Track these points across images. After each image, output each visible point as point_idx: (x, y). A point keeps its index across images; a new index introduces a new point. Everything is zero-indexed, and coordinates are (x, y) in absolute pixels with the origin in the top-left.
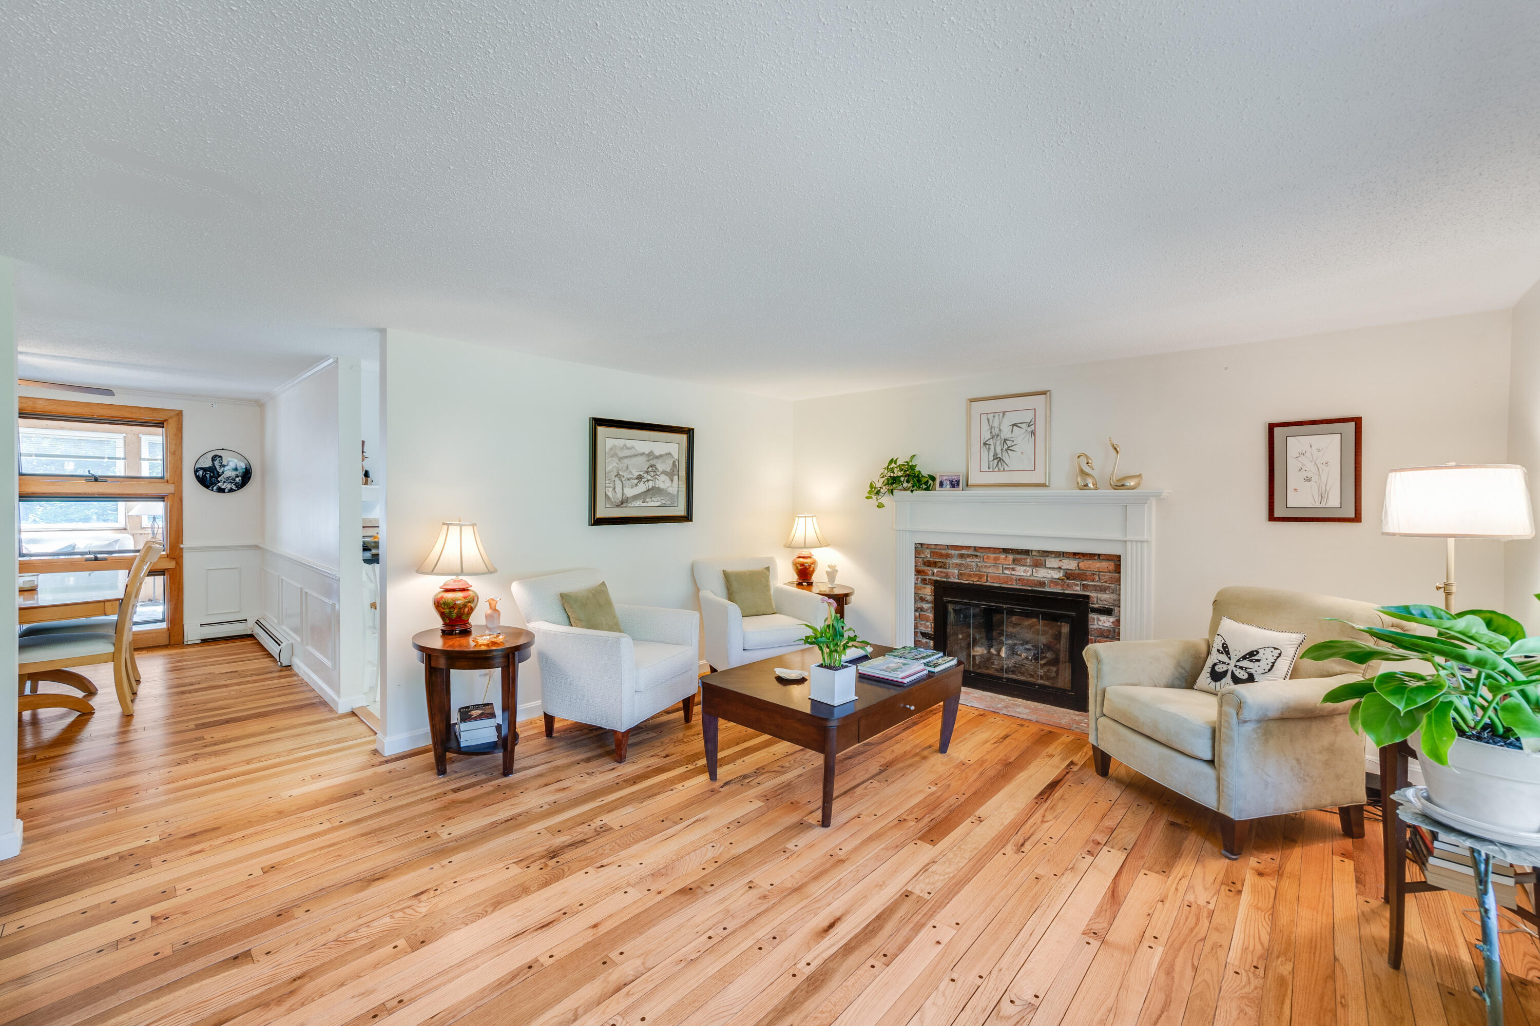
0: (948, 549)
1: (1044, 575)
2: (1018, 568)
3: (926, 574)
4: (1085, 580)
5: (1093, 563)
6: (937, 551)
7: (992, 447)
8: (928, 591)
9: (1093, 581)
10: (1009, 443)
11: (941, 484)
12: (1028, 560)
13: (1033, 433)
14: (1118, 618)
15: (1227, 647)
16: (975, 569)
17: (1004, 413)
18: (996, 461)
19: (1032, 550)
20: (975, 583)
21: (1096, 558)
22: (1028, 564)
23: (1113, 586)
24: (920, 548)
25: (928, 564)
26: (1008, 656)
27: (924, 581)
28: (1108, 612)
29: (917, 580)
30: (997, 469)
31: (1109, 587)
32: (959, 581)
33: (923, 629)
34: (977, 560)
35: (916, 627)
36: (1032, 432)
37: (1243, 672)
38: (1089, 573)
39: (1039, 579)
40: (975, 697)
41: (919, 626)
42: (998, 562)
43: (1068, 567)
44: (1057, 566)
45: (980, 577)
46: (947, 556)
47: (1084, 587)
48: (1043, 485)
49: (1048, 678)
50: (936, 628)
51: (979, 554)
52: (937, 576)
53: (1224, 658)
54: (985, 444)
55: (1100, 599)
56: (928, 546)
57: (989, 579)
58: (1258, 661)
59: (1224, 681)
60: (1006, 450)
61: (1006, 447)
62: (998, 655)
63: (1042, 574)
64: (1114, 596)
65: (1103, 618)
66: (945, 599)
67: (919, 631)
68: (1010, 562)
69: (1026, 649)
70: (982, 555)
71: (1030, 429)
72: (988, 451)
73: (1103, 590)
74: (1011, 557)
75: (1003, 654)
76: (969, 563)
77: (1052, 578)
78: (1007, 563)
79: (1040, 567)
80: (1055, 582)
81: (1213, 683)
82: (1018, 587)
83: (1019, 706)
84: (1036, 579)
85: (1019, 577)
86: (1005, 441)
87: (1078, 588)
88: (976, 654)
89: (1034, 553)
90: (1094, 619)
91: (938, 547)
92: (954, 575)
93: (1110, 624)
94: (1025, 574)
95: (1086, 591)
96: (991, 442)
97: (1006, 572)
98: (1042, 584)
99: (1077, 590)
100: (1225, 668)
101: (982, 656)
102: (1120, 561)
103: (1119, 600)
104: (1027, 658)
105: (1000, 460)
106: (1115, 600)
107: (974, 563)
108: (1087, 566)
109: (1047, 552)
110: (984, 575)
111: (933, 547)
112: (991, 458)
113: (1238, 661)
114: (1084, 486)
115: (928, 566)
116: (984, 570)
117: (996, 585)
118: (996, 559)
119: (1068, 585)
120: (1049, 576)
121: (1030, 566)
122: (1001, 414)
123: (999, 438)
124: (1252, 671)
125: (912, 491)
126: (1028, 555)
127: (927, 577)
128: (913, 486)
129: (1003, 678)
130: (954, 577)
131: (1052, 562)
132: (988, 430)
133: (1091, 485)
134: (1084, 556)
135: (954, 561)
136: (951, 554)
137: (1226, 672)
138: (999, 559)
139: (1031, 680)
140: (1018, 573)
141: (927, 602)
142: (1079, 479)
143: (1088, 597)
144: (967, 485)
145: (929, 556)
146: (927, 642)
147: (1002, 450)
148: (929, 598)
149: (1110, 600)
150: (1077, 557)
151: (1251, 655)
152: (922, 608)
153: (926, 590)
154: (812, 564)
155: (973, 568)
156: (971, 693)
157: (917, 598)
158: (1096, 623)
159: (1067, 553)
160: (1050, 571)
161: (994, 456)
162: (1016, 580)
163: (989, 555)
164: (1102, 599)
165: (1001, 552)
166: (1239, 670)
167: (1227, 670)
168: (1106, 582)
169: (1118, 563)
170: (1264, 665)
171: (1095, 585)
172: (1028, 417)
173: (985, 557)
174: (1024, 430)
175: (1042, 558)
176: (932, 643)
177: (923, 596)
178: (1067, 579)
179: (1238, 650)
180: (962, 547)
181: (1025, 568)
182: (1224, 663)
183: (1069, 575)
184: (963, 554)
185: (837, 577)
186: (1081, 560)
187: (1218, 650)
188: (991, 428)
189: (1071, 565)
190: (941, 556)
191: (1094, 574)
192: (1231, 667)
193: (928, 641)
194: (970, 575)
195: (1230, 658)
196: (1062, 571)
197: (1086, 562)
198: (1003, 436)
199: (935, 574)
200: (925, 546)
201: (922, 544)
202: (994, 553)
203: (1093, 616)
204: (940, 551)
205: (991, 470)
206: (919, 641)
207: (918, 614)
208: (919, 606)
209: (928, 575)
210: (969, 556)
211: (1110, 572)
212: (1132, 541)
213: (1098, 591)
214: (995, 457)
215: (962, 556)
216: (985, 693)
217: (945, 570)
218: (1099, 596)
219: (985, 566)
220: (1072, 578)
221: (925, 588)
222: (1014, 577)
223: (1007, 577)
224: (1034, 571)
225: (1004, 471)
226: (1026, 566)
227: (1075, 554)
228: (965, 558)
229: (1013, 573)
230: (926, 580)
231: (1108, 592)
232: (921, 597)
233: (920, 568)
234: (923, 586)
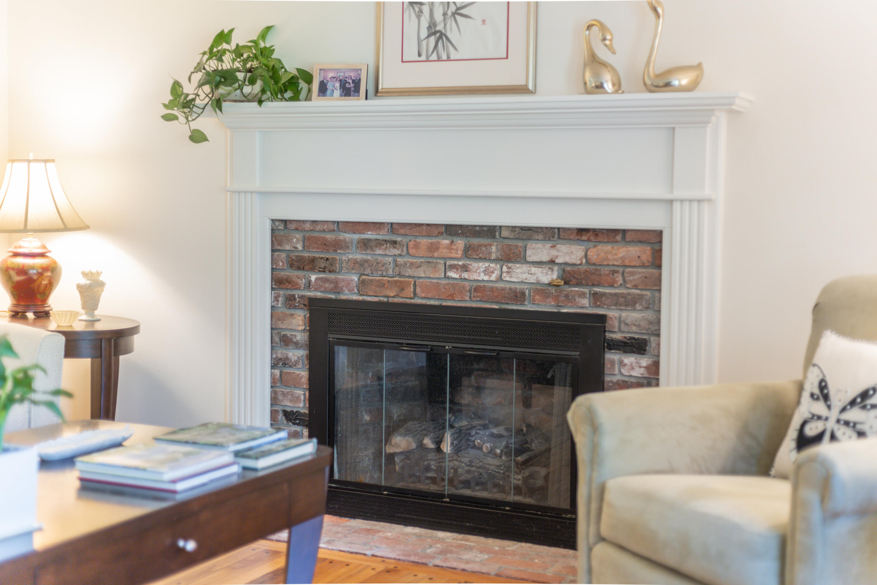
0: (339, 230)
1: (523, 277)
2: (474, 265)
4: (599, 285)
5: (613, 248)
6: (316, 234)
7: (425, 9)
8: (298, 322)
9: (612, 286)
11: (323, 89)
12: (494, 249)
14: (655, 359)
15: (826, 386)
16: (390, 272)
18: (432, 40)
19: (501, 227)
20: (391, 300)
21: (619, 238)
22: (494, 256)
23: (648, 293)
24: (281, 231)
25: (298, 263)
26: (457, 450)
27: (290, 300)
28: (637, 346)
29: (276, 299)
30: (434, 57)
31: (641, 297)
32: (361, 298)
33: (289, 405)
34: (396, 252)
35: (274, 401)
37: (849, 432)
38: (605, 270)
39: (513, 286)
40: (387, 538)
41: (280, 397)
42: (436, 255)
43: (567, 259)
44: (545, 258)
45: (402, 287)
46: (338, 245)
47: (596, 297)
48: (522, 90)
49: (532, 491)
50: (313, 400)
51: (399, 239)
52: (316, 290)
53: (820, 407)
55: (624, 321)
56: (299, 225)
57: (418, 290)
60: (454, 14)
62: (439, 450)
63: (519, 275)
64: (649, 315)
65: (629, 359)
66: (331, 337)
67: (279, 408)
68: (460, 253)
69: (492, 435)
70: (405, 240)
72: (419, 17)
73: (630, 302)
74: (460, 243)
75: (447, 447)
76: (380, 258)
77: (538, 283)
78: (453, 255)
79: (516, 262)
80: (543, 290)
82: (474, 305)
83: (471, 549)
84: (508, 286)
85: (476, 284)
87: (585, 302)
88: (397, 451)
89: (505, 233)
90: (613, 363)
91: (318, 228)
92: (349, 286)
93: (642, 371)
94: (486, 278)
95: (598, 306)
97: (452, 274)
98: (519, 296)
99: (584, 305)
100: (822, 426)
101: (407, 454)
102: (661, 242)
103: (659, 322)
104: (491, 451)
105: (440, 37)
106: (651, 323)
107: (390, 259)
108: (602, 254)
109: (530, 229)
110: (408, 283)
111: (308, 226)
112: (424, 33)
113: (844, 410)
114: (597, 87)
115: (299, 268)
116: (410, 272)
117: (432, 302)
118: (434, 248)
119: (567, 296)
120: (532, 280)
121: (497, 260)
124: (865, 427)
125: (260, 102)
126: (494, 237)
127: (297, 293)
128: (263, 91)
129: (443, 496)
130: (351, 291)
131: (538, 250)
133: (609, 86)
134: (597, 235)
135: (350, 256)
136: (344, 241)
137: (823, 435)
138: (437, 249)
139: (499, 496)
140: (475, 276)
141: (297, 345)
142: (588, 76)
143: (603, 318)
144: (377, 91)
145: (300, 247)
146: (296, 433)
147: (445, 14)
148: (301, 337)
149: (642, 323)
150: (584, 238)
151: (864, 398)
152: (287, 358)
153: (294, 321)
154: (46, 269)
155: (387, 270)
156: (379, 531)
157: (277, 339)
158: (617, 372)
159: (565, 230)
160: (534, 270)
161: (429, 28)
162: (470, 291)
163: (418, 240)
164: (628, 321)
165: (441, 234)
166: (843, 429)
167: (827, 431)
168: (635, 287)
169: (657, 247)
171: (616, 295)
173: (411, 244)
175: (520, 244)
176: (306, 432)
177: (289, 333)
178: (565, 283)
180: (367, 226)
181: (487, 264)
182: (820, 417)
183: (570, 276)
184: (369, 240)
185: (101, 300)
186: (591, 244)
187: (812, 395)
189: (572, 253)
190: (326, 245)
191: (614, 272)
192: (831, 425)
193: (298, 429)
194: (381, 285)
195: (830, 407)
196: (556, 268)
197: (600, 247)
200: (293, 226)
201: (285, 222)
202: (429, 236)
203: (611, 356)
204: (322, 235)
205: (423, 58)
207: (277, 372)
208: (280, 356)
209: (298, 289)
210: (379, 243)
211: (643, 266)
212: (682, 201)
213: (620, 305)
214: (432, 30)
215: (365, 244)
216: (409, 529)
217: (332, 276)
218: (624, 314)
219: (412, 264)
220: (574, 281)
221: (292, 315)
222: (466, 284)
223: (452, 285)
224: (505, 269)
225: (449, 59)
226: (490, 260)
227: (581, 231)
228: (372, 249)
229: (465, 275)
230: (295, 299)
231: (638, 307)
232: (285, 336)
233: (283, 273)
234: (289, 312)
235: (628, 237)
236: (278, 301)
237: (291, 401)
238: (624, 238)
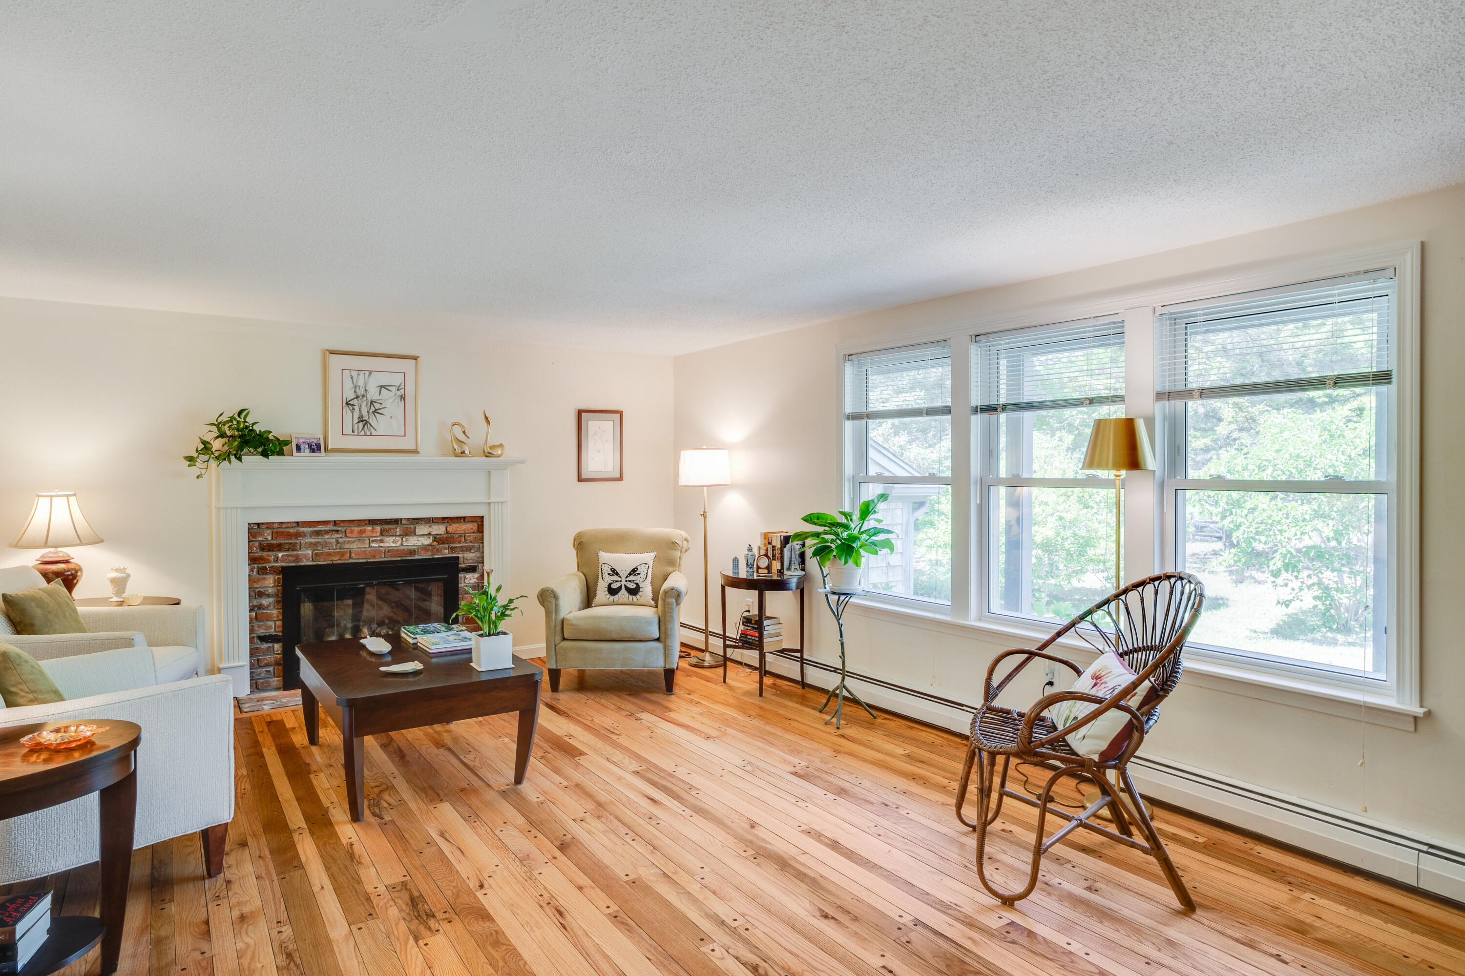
0: (298, 526)
1: (414, 543)
2: (387, 539)
3: (269, 561)
4: (453, 543)
5: (459, 525)
6: (282, 530)
7: (357, 408)
8: (270, 583)
9: (459, 543)
10: (377, 406)
11: (298, 448)
12: (398, 530)
13: (403, 398)
14: (482, 573)
15: (615, 570)
16: (335, 547)
17: (370, 372)
18: (361, 424)
19: (401, 518)
20: (334, 562)
21: (462, 520)
22: (398, 534)
23: (478, 544)
24: (255, 530)
25: (270, 547)
27: (263, 570)
28: (472, 569)
29: (252, 570)
30: (362, 433)
31: (474, 546)
32: (315, 563)
33: (262, 632)
34: (339, 536)
35: (252, 631)
36: (401, 396)
37: (632, 584)
38: (456, 536)
39: (409, 548)
41: (256, 628)
42: (364, 535)
43: (437, 532)
44: (426, 532)
45: (342, 554)
46: (298, 535)
47: (452, 549)
48: (415, 452)
50: (285, 625)
51: (339, 529)
52: (282, 562)
53: (616, 578)
54: (347, 404)
55: (466, 558)
56: (269, 525)
57: (353, 555)
58: (639, 574)
59: (620, 594)
60: (373, 412)
61: (373, 409)
63: (413, 542)
64: (478, 554)
65: (469, 575)
66: (298, 587)
67: (255, 635)
68: (378, 534)
70: (344, 529)
71: (399, 393)
72: (352, 412)
73: (469, 549)
74: (378, 528)
76: (327, 540)
77: (423, 545)
78: (374, 535)
79: (411, 535)
80: (425, 548)
81: (612, 597)
84: (406, 548)
85: (388, 548)
86: (372, 402)
87: (447, 551)
89: (403, 522)
90: (462, 578)
91: (285, 526)
92: (306, 557)
93: (475, 580)
94: (394, 545)
95: (454, 553)
96: (355, 402)
97: (374, 544)
98: (412, 552)
99: (446, 553)
100: (619, 584)
102: (483, 520)
103: (483, 556)
106: (479, 557)
107: (334, 540)
108: (454, 528)
109: (417, 519)
110: (347, 552)
111: (277, 525)
112: (356, 420)
113: (627, 577)
114: (462, 453)
115: (269, 550)
116: (347, 546)
118: (362, 532)
119: (438, 550)
120: (420, 543)
122: (367, 373)
123: (365, 398)
124: (637, 582)
126: (397, 524)
127: (269, 565)
130: (308, 560)
131: (422, 529)
132: (351, 389)
133: (467, 452)
134: (452, 520)
135: (307, 541)
136: (302, 532)
137: (620, 587)
138: (365, 532)
140: (387, 545)
141: (268, 596)
143: (458, 558)
144: (330, 449)
145: (269, 538)
146: (269, 647)
147: (368, 412)
148: (272, 590)
149: (475, 558)
150: (445, 521)
151: (634, 571)
152: (261, 604)
153: (267, 582)
155: (332, 546)
157: (253, 594)
158: (464, 581)
159: (436, 518)
160: (420, 539)
161: (359, 418)
162: (384, 552)
163: (353, 528)
164: (469, 558)
165: (366, 524)
166: (629, 583)
167: (621, 586)
168: (471, 542)
169: (481, 523)
170: (643, 575)
171: (462, 547)
172: (398, 380)
173: (348, 531)
174: (393, 394)
175: (412, 526)
176: (278, 646)
177: (262, 590)
178: (437, 543)
179: (624, 571)
180: (319, 523)
181: (394, 538)
182: (617, 581)
183: (438, 539)
184: (320, 531)
186: (448, 524)
187: (609, 574)
188: (355, 387)
189: (439, 530)
190: (289, 535)
191: (460, 536)
192: (623, 583)
193: (271, 645)
194: (329, 554)
195: (620, 577)
196: (431, 537)
197: (454, 525)
198: (370, 397)
199: (281, 558)
200: (265, 526)
201: (258, 524)
202: (359, 526)
204: (287, 530)
206: (257, 648)
207: (254, 614)
208: (255, 604)
209: (269, 562)
210: (327, 532)
211: (475, 532)
212: (495, 502)
213: (464, 551)
214: (361, 420)
215: (318, 533)
217: (295, 553)
218: (465, 555)
219: (349, 541)
220: (441, 542)
221: (264, 578)
222: (383, 549)
223: (375, 550)
224: (404, 539)
225: (371, 435)
226: (396, 536)
227: (444, 519)
228: (322, 535)
229: (382, 545)
230: (266, 569)
231: (472, 551)
232: (259, 591)
233: (256, 555)
234: (261, 577)
235: (466, 520)
236: (253, 571)
237: (264, 629)
238: (464, 520)
